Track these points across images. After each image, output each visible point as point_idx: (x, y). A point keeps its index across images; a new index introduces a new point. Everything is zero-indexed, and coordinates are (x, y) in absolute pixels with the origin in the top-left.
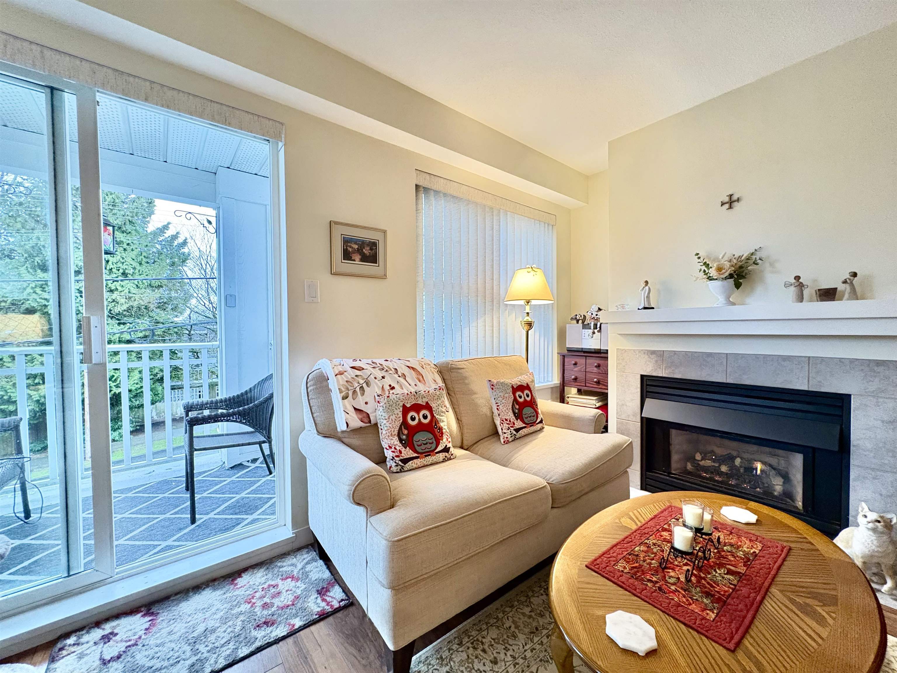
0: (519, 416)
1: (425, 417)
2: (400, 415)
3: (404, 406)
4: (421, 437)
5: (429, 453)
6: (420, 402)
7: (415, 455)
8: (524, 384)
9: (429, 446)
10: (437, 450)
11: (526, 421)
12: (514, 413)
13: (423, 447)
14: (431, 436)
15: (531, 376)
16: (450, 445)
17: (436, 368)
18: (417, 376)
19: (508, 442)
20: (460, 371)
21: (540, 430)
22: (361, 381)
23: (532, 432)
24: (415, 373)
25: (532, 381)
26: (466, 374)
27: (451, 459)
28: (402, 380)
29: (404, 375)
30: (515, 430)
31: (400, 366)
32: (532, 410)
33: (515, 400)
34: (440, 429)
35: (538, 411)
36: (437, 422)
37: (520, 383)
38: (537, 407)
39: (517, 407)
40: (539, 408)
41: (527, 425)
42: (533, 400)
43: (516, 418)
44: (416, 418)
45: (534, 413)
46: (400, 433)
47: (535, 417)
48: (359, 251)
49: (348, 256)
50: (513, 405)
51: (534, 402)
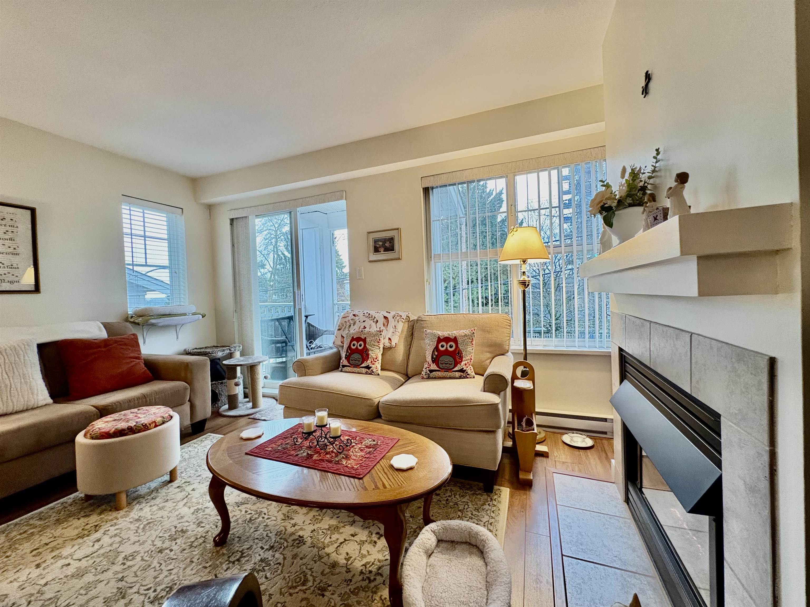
0: (435, 360)
1: (360, 346)
3: (353, 337)
4: (356, 356)
5: (357, 366)
6: (362, 337)
7: (349, 365)
8: (451, 337)
9: (357, 362)
10: (361, 366)
12: (432, 357)
13: (354, 362)
14: (360, 357)
15: (467, 332)
16: (373, 366)
17: (406, 319)
18: (385, 322)
19: (423, 378)
20: (422, 322)
21: (460, 378)
22: (352, 322)
23: (448, 376)
24: (385, 321)
25: (466, 335)
26: (425, 325)
27: (371, 374)
28: (374, 324)
29: (377, 321)
30: (429, 370)
31: (380, 316)
32: (451, 359)
33: (437, 348)
34: (368, 355)
35: (461, 362)
36: (367, 350)
37: (448, 336)
38: (461, 358)
39: (436, 353)
40: (463, 359)
41: (441, 369)
42: (457, 352)
43: (433, 362)
44: (355, 345)
45: (453, 362)
46: (347, 351)
47: (453, 366)
48: (383, 245)
49: (376, 250)
50: (433, 351)
51: (458, 353)
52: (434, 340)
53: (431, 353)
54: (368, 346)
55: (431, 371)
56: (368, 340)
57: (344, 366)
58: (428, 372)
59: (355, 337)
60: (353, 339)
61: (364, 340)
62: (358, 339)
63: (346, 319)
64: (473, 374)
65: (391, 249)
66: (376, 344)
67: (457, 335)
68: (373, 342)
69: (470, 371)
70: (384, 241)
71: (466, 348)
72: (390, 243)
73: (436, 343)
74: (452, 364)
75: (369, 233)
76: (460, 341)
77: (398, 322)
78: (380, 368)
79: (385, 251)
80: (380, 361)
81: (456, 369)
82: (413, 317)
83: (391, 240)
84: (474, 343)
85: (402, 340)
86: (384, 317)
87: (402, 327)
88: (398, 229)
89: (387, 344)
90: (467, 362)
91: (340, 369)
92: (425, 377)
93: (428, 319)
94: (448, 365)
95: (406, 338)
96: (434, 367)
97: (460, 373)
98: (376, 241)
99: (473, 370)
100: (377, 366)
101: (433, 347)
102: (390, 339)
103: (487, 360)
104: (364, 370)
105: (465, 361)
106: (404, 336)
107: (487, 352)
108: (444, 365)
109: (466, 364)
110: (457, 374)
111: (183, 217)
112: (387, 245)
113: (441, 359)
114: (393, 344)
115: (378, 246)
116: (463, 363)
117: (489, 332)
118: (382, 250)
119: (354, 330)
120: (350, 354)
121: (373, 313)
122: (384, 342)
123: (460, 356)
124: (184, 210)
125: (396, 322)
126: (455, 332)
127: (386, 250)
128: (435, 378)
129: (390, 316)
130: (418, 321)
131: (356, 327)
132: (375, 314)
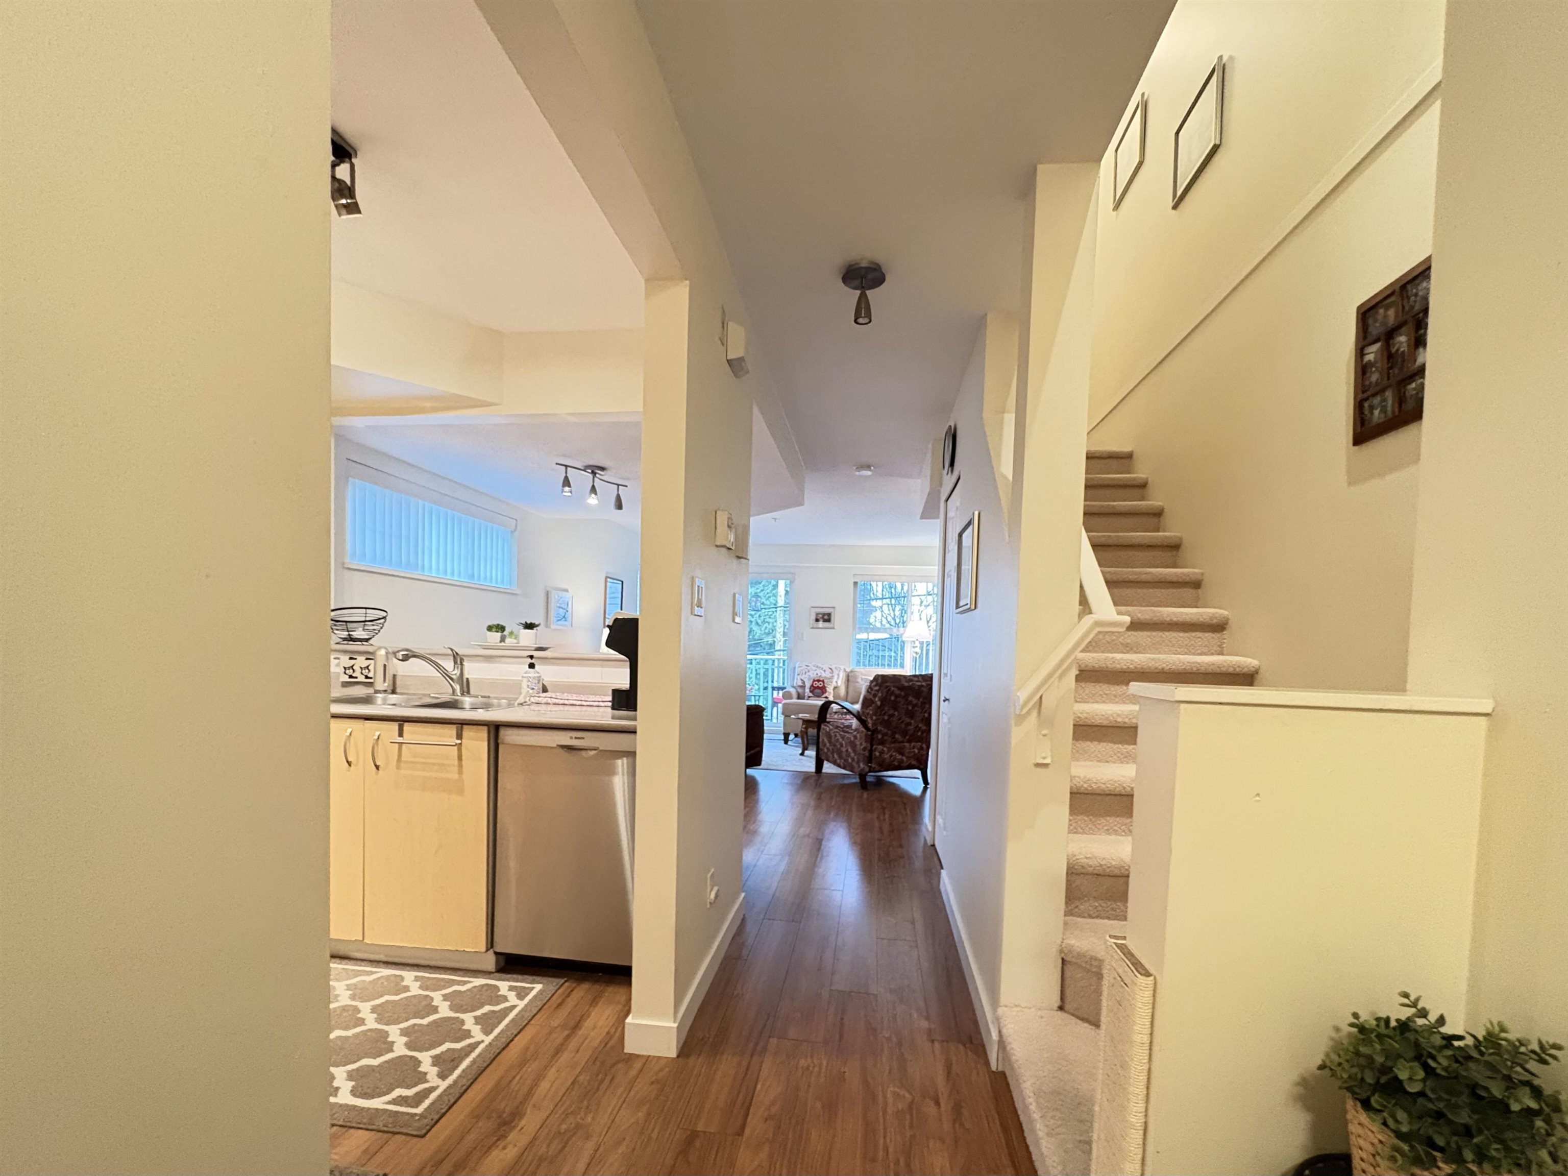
2: (812, 682)
3: (814, 679)
4: (818, 691)
5: (819, 697)
7: (813, 696)
10: (822, 697)
13: (817, 694)
14: (821, 691)
16: (829, 697)
17: (844, 670)
18: (830, 671)
20: (856, 672)
22: (806, 670)
26: (858, 674)
28: (823, 672)
29: (825, 670)
31: (826, 667)
34: (826, 690)
36: (825, 687)
44: (817, 684)
46: (810, 688)
48: (823, 618)
49: (817, 620)
54: (826, 685)
56: (825, 681)
57: (809, 697)
60: (814, 681)
61: (823, 681)
62: (818, 681)
65: (829, 620)
68: (829, 682)
70: (824, 614)
72: (828, 617)
75: (812, 608)
77: (840, 671)
79: (823, 622)
80: (833, 694)
82: (848, 670)
83: (829, 615)
85: (843, 683)
86: (829, 667)
87: (842, 675)
88: (834, 608)
89: (836, 685)
91: (805, 699)
93: (860, 670)
95: (845, 682)
98: (817, 614)
100: (831, 697)
102: (836, 681)
104: (824, 699)
106: (844, 680)
112: (826, 617)
114: (839, 684)
115: (818, 618)
118: (821, 620)
119: (813, 674)
121: (819, 665)
125: (838, 671)
129: (833, 667)
130: (852, 671)
131: (810, 674)
132: (822, 666)
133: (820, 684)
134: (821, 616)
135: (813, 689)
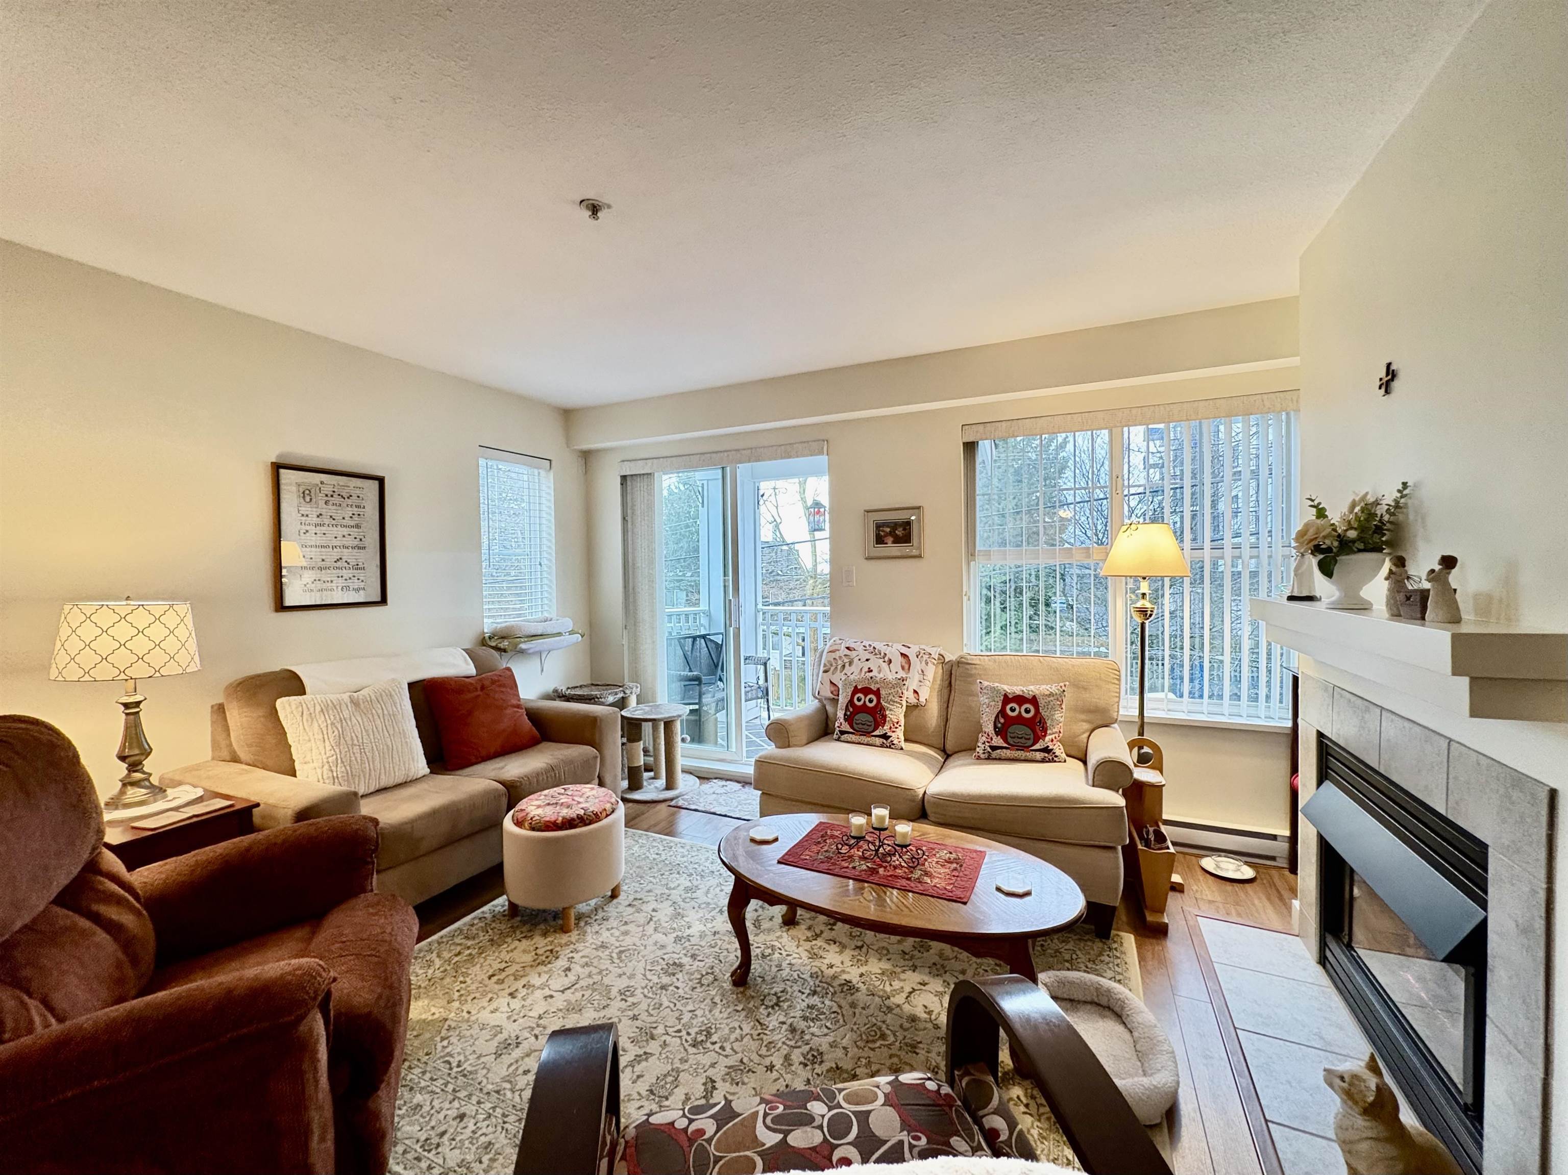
0: (1000, 731)
1: (871, 701)
2: (850, 694)
3: (856, 687)
4: (862, 717)
5: (867, 733)
7: (851, 730)
8: (1027, 696)
9: (866, 727)
10: (874, 734)
11: (1009, 740)
12: (995, 727)
13: (860, 726)
14: (871, 719)
15: (1054, 689)
16: (893, 734)
17: (939, 659)
18: (904, 664)
19: (979, 758)
20: (968, 666)
21: (1043, 761)
22: (846, 660)
23: (1023, 758)
24: (904, 661)
25: (1051, 694)
26: (973, 672)
27: (890, 747)
28: (885, 665)
29: (890, 661)
30: (990, 747)
31: (894, 652)
32: (1029, 731)
33: (1002, 712)
34: (884, 717)
35: (1045, 736)
36: (883, 709)
37: (1021, 693)
38: (1045, 730)
39: (1002, 721)
40: (1049, 732)
41: (1012, 746)
42: (1038, 720)
43: (997, 734)
44: (862, 700)
45: (1032, 736)
46: (847, 709)
47: (1031, 742)
48: (892, 533)
49: (880, 540)
50: (997, 717)
51: (1040, 722)
52: (996, 699)
53: (993, 719)
54: (883, 703)
55: (994, 748)
57: (843, 733)
58: (989, 750)
59: (859, 687)
60: (856, 691)
61: (877, 693)
62: (866, 691)
63: (838, 654)
64: (1064, 755)
65: (906, 539)
66: (897, 699)
67: (1037, 692)
68: (891, 697)
69: (1059, 750)
70: (895, 525)
71: (1053, 715)
72: (904, 529)
73: (1000, 704)
74: (1029, 739)
75: (868, 512)
76: (1042, 703)
77: (927, 663)
78: (903, 738)
79: (894, 542)
80: (902, 728)
81: (1037, 747)
82: (950, 657)
83: (907, 524)
84: (1063, 706)
85: (935, 694)
86: (902, 654)
87: (933, 672)
88: (919, 508)
89: (913, 700)
90: (1053, 736)
91: (835, 736)
92: (982, 756)
93: (978, 662)
94: (1023, 741)
95: (940, 691)
96: (998, 741)
97: (1043, 755)
98: (879, 526)
99: (1062, 750)
100: (898, 736)
101: (996, 711)
102: (915, 692)
103: (1084, 733)
104: (878, 741)
105: (1050, 734)
106: (937, 687)
107: (1083, 721)
108: (1017, 740)
109: (1052, 741)
110: (1039, 756)
111: (551, 474)
112: (899, 532)
113: (1011, 729)
114: (922, 699)
115: (882, 534)
116: (1048, 738)
117: (1085, 689)
118: (890, 540)
119: (855, 674)
120: (853, 714)
121: (879, 646)
122: (909, 695)
123: (1043, 727)
124: (553, 463)
125: (924, 663)
126: (1032, 688)
127: (898, 540)
128: (1000, 759)
129: (911, 653)
130: (959, 663)
131: (855, 668)
132: (884, 649)
133: (869, 701)
134: (888, 530)
135: (853, 712)
